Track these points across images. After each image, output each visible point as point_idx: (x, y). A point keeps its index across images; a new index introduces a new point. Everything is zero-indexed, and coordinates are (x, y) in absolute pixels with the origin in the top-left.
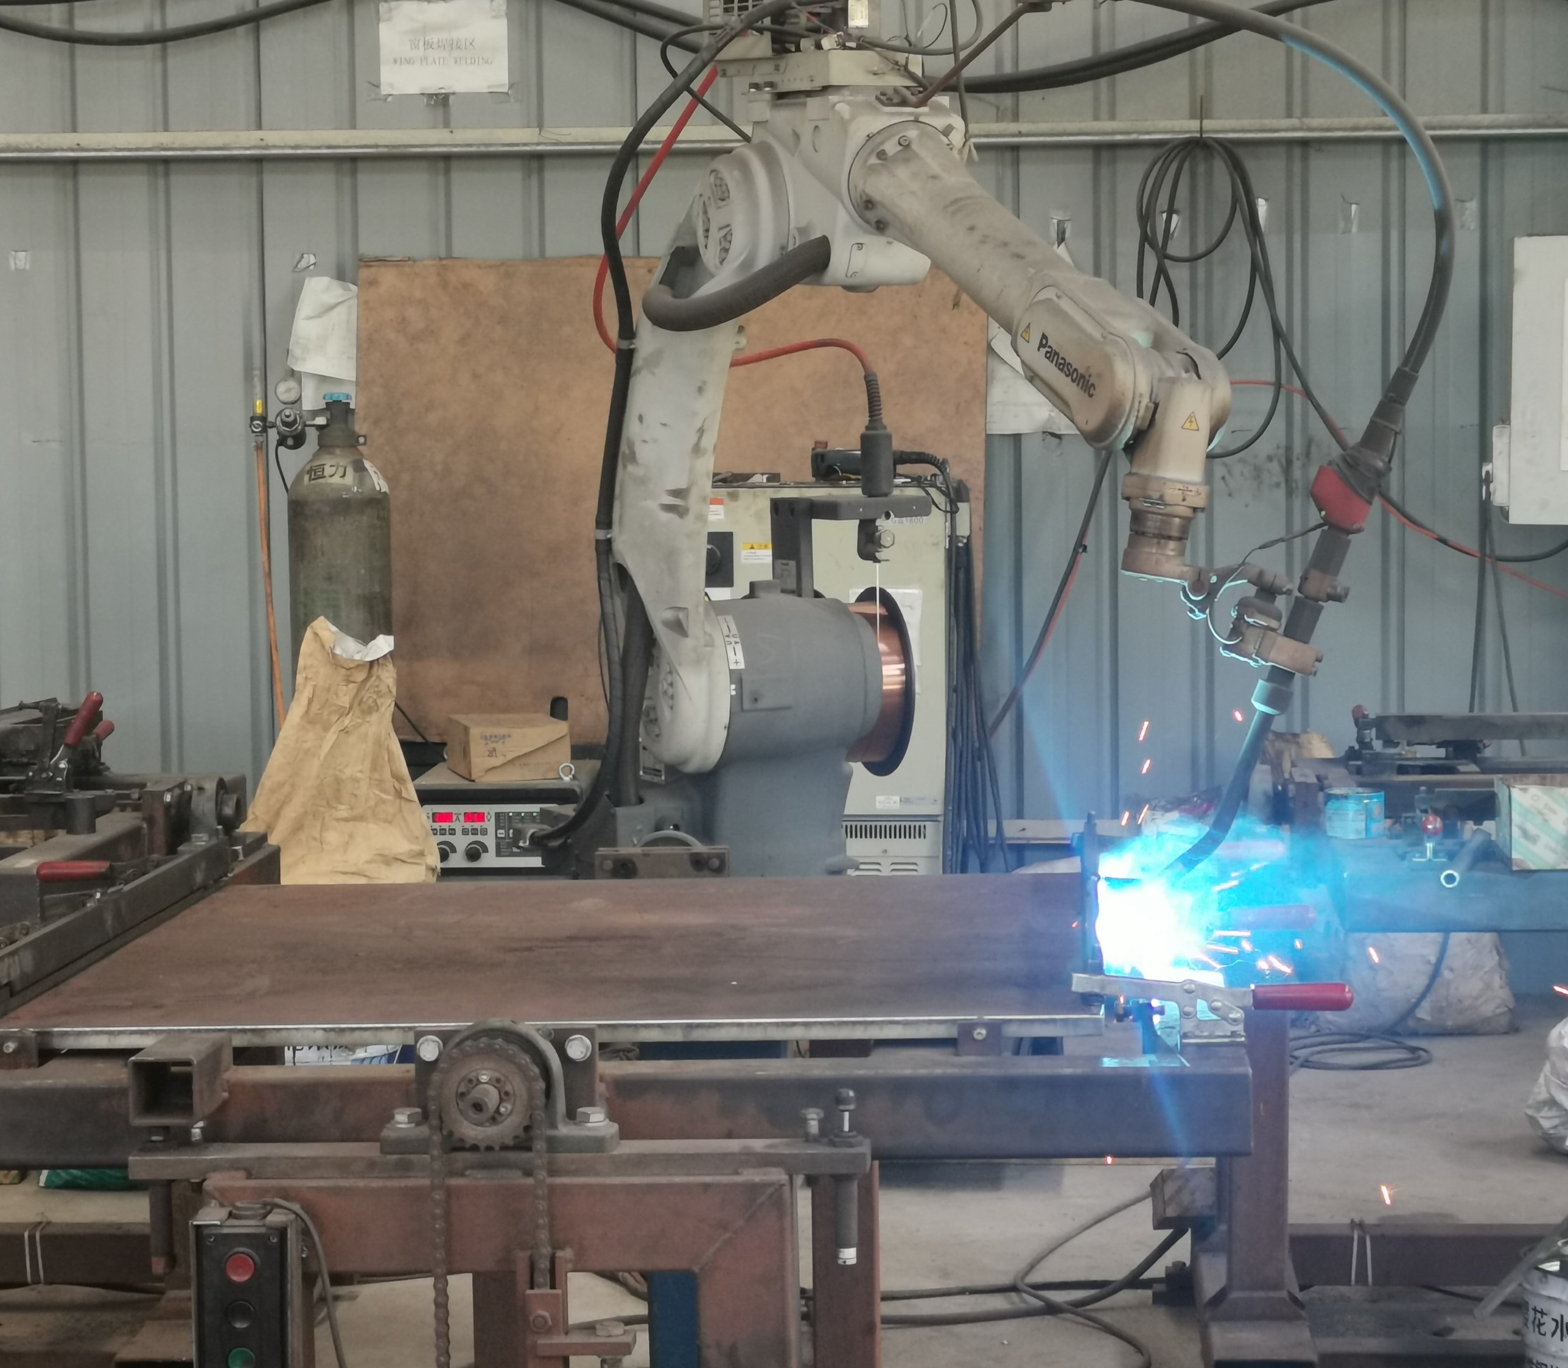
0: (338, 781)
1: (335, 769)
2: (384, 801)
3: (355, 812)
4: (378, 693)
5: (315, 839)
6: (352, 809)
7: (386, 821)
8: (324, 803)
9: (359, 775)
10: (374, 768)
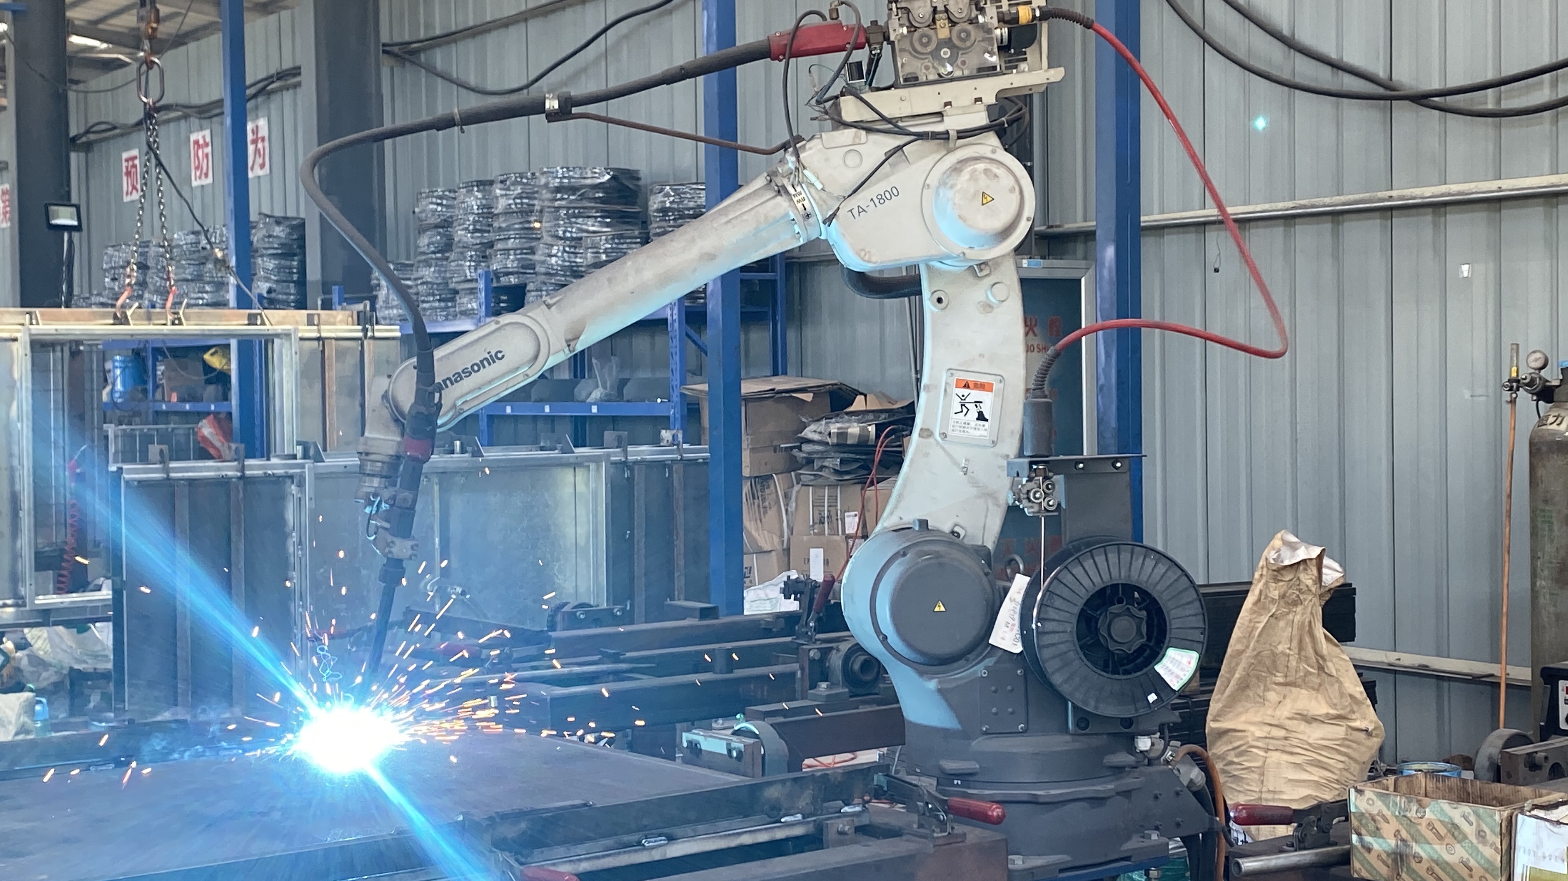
0: (1274, 654)
1: (1271, 645)
2: (1311, 673)
3: (1288, 679)
4: (1300, 590)
5: (1260, 697)
6: (1286, 676)
7: (1314, 689)
8: (1265, 669)
9: (1288, 651)
10: (1301, 648)
